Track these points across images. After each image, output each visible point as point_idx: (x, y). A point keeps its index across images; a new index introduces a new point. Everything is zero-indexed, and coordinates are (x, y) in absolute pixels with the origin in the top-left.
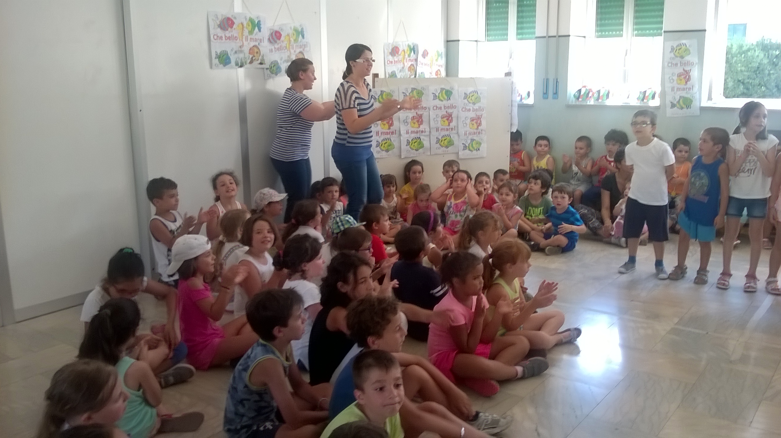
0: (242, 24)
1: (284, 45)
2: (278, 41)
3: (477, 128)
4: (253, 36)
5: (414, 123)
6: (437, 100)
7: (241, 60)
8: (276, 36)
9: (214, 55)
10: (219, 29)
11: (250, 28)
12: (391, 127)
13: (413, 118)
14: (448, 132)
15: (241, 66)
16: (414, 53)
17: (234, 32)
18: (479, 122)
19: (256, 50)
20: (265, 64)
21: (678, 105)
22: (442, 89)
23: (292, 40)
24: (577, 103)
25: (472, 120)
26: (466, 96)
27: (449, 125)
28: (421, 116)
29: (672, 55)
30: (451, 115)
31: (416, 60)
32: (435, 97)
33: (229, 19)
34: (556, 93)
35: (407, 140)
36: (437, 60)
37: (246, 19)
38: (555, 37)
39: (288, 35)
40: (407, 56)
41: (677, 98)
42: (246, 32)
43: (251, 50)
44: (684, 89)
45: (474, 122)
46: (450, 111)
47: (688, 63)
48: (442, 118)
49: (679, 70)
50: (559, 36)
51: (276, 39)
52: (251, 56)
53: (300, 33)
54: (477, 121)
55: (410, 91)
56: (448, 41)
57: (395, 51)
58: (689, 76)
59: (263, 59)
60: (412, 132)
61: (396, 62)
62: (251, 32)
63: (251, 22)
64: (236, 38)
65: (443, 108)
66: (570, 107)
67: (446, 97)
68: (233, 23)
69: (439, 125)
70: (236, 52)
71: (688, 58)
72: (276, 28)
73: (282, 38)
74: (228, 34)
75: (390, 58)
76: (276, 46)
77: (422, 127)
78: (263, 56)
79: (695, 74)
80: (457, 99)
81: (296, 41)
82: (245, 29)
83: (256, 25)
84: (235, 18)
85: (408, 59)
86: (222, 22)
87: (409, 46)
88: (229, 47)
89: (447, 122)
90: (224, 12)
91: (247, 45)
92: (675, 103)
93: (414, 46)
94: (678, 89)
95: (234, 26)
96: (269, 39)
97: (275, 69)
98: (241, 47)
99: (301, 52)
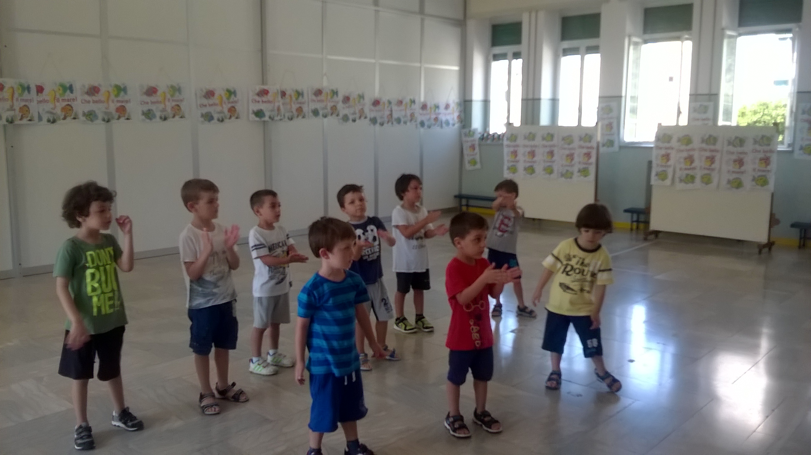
0: (327, 93)
1: (351, 104)
2: (348, 102)
4: (333, 100)
7: (326, 113)
8: (347, 99)
11: (332, 95)
15: (325, 117)
16: (438, 109)
17: (322, 97)
19: (334, 108)
20: (340, 116)
21: (606, 145)
23: (357, 101)
29: (602, 113)
33: (320, 90)
37: (329, 90)
38: (531, 99)
39: (354, 98)
40: (432, 110)
41: (606, 141)
42: (329, 97)
43: (332, 108)
44: (609, 135)
47: (612, 118)
49: (607, 123)
50: (534, 99)
52: (331, 111)
53: (361, 97)
56: (463, 101)
57: (425, 107)
58: (613, 126)
59: (338, 113)
61: (424, 115)
62: (332, 98)
63: (332, 92)
64: (323, 101)
68: (322, 92)
70: (323, 109)
71: (611, 115)
72: (347, 94)
73: (351, 100)
74: (319, 98)
75: (421, 112)
76: (347, 105)
81: (359, 102)
83: (335, 93)
84: (323, 89)
85: (434, 113)
87: (434, 104)
88: (318, 106)
90: (317, 86)
91: (330, 105)
92: (604, 143)
93: (437, 104)
94: (606, 135)
96: (343, 102)
97: (345, 118)
98: (326, 106)
99: (362, 109)
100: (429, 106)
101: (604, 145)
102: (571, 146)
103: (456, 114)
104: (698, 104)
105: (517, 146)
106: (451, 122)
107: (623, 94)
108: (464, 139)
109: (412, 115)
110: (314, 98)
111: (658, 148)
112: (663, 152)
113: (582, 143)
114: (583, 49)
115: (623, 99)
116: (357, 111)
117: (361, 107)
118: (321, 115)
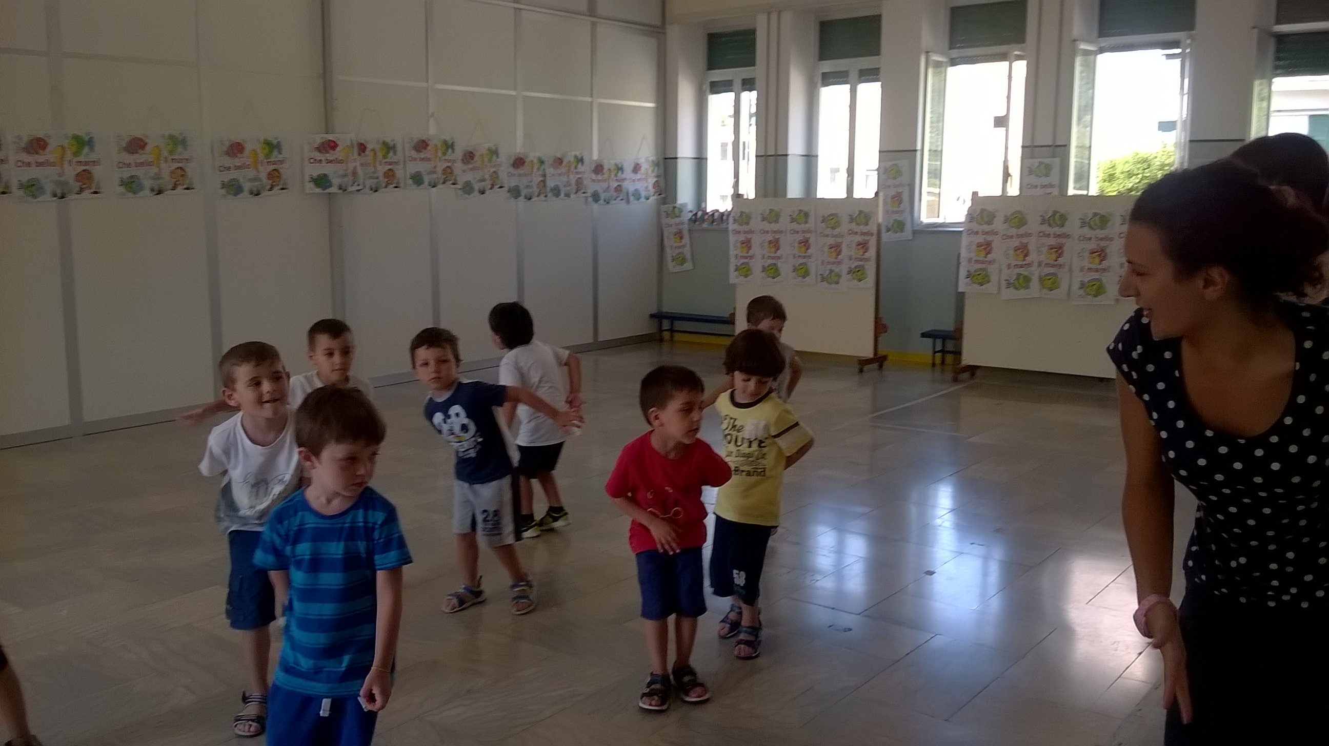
0: (436, 145)
1: (477, 165)
2: (471, 162)
4: (447, 157)
7: (434, 180)
8: (469, 156)
9: (408, 176)
10: (414, 151)
11: (444, 149)
15: (434, 187)
17: (428, 153)
19: (449, 170)
20: (458, 184)
21: (893, 229)
23: (486, 160)
29: (884, 176)
33: (424, 141)
37: (440, 141)
38: (774, 155)
39: (482, 155)
40: (613, 176)
41: (892, 222)
42: (440, 154)
43: (444, 171)
44: (897, 212)
47: (901, 185)
49: (892, 192)
50: (780, 156)
51: (469, 159)
52: (444, 176)
53: (494, 153)
56: (662, 159)
57: (599, 169)
58: (902, 198)
59: (456, 180)
61: (599, 181)
63: (445, 144)
64: (429, 160)
68: (427, 145)
70: (429, 173)
71: (899, 180)
72: (470, 149)
73: (476, 159)
74: (422, 155)
75: (594, 177)
76: (471, 166)
78: (456, 177)
79: (906, 196)
81: (490, 161)
82: (439, 150)
83: (449, 146)
84: (430, 140)
85: (614, 179)
87: (615, 165)
88: (422, 167)
90: (419, 135)
91: (441, 166)
92: (890, 226)
93: (620, 164)
94: (893, 212)
95: (429, 148)
96: (463, 160)
97: (468, 188)
98: (435, 167)
99: (495, 172)
100: (606, 167)
101: (888, 230)
102: (836, 232)
103: (652, 181)
104: (1036, 161)
105: (751, 232)
106: (643, 194)
107: (919, 147)
108: (665, 221)
109: (579, 182)
110: (414, 154)
111: (971, 232)
112: (980, 239)
113: (853, 226)
114: (854, 74)
115: (919, 154)
116: (487, 176)
117: (493, 170)
118: (426, 183)
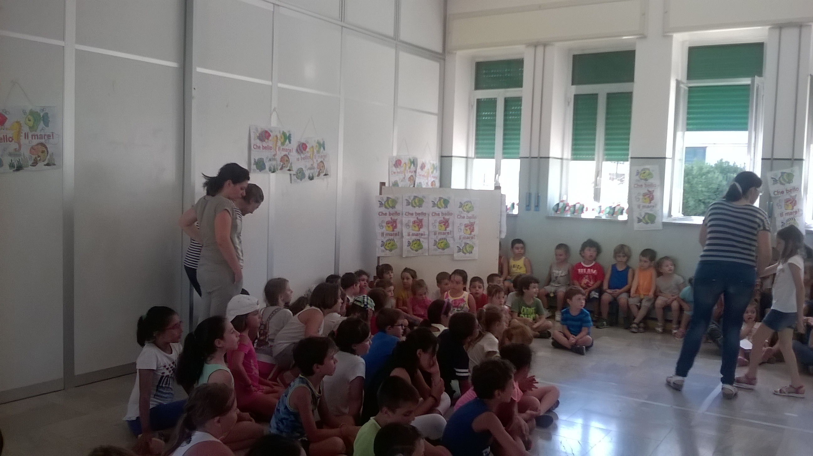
0: (277, 136)
1: (308, 155)
2: (304, 152)
3: (471, 234)
4: (285, 147)
5: (415, 227)
6: (436, 208)
7: (274, 167)
8: (302, 147)
9: (253, 162)
10: (258, 140)
11: (282, 140)
12: (395, 230)
13: (414, 222)
14: (445, 236)
15: (273, 172)
16: (414, 166)
17: (270, 143)
18: (472, 228)
19: (286, 158)
20: (292, 170)
21: (644, 221)
22: (440, 198)
23: (315, 151)
24: (556, 215)
25: (466, 226)
26: (461, 205)
27: (446, 230)
28: (421, 221)
29: (637, 178)
30: (448, 221)
31: (415, 172)
32: (434, 205)
33: (266, 132)
34: (537, 206)
35: (409, 241)
36: (432, 172)
37: (280, 132)
38: (536, 158)
39: (312, 147)
40: (407, 168)
41: (643, 214)
42: (279, 144)
43: (282, 159)
44: (648, 207)
45: (467, 228)
46: (447, 217)
47: (651, 185)
48: (440, 223)
49: (644, 190)
50: (541, 158)
51: (302, 150)
52: (282, 163)
53: (322, 145)
54: (470, 227)
55: (412, 198)
56: (442, 157)
57: (398, 163)
58: (653, 196)
59: (291, 167)
60: (413, 235)
61: (398, 173)
62: (283, 144)
63: (284, 136)
64: (270, 148)
65: (441, 214)
66: (549, 218)
67: (443, 205)
68: (270, 135)
69: (437, 229)
70: (270, 160)
71: (651, 181)
72: (303, 141)
73: (307, 150)
74: (265, 144)
75: (394, 169)
76: (303, 156)
77: (422, 231)
78: (291, 164)
79: (657, 194)
80: (453, 208)
81: (318, 152)
82: (279, 141)
83: (287, 137)
84: (271, 131)
85: (409, 170)
86: (261, 134)
87: (410, 160)
88: (264, 155)
89: (444, 227)
90: (263, 126)
91: (280, 154)
92: (641, 218)
93: (414, 160)
94: (644, 207)
95: (270, 138)
96: (297, 150)
97: (300, 175)
98: (274, 155)
99: (321, 162)
100: (403, 162)
107: (669, 154)
110: (258, 143)
115: (668, 163)
116: (315, 165)
117: (319, 160)
118: (267, 168)
